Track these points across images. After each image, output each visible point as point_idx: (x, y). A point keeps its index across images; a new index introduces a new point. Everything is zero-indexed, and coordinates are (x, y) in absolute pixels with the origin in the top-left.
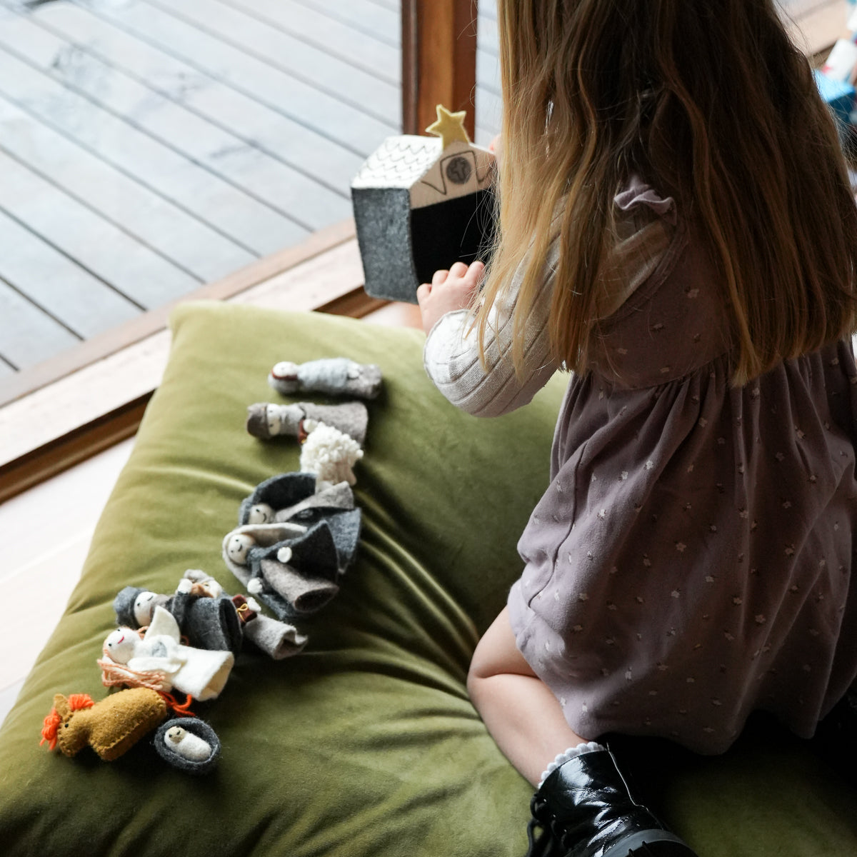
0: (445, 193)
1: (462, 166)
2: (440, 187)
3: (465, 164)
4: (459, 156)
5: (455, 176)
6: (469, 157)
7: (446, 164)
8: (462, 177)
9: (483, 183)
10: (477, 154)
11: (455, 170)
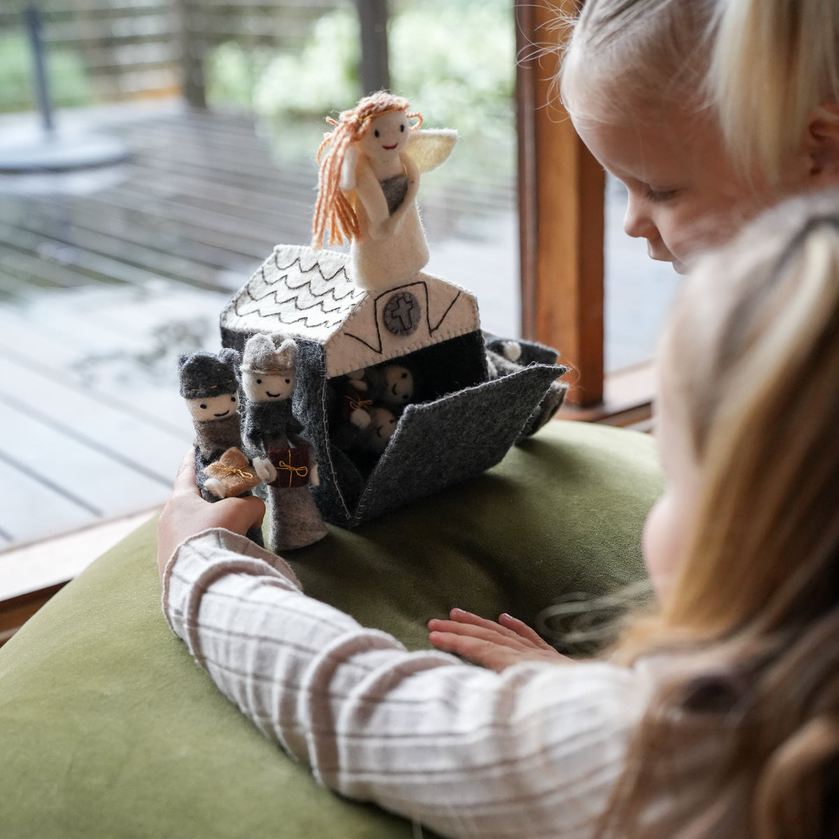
0: (380, 352)
1: (409, 306)
2: (373, 341)
3: (412, 303)
4: (404, 290)
5: (396, 324)
6: (418, 292)
7: (382, 303)
8: (407, 325)
9: (435, 333)
10: (430, 285)
11: (397, 313)
